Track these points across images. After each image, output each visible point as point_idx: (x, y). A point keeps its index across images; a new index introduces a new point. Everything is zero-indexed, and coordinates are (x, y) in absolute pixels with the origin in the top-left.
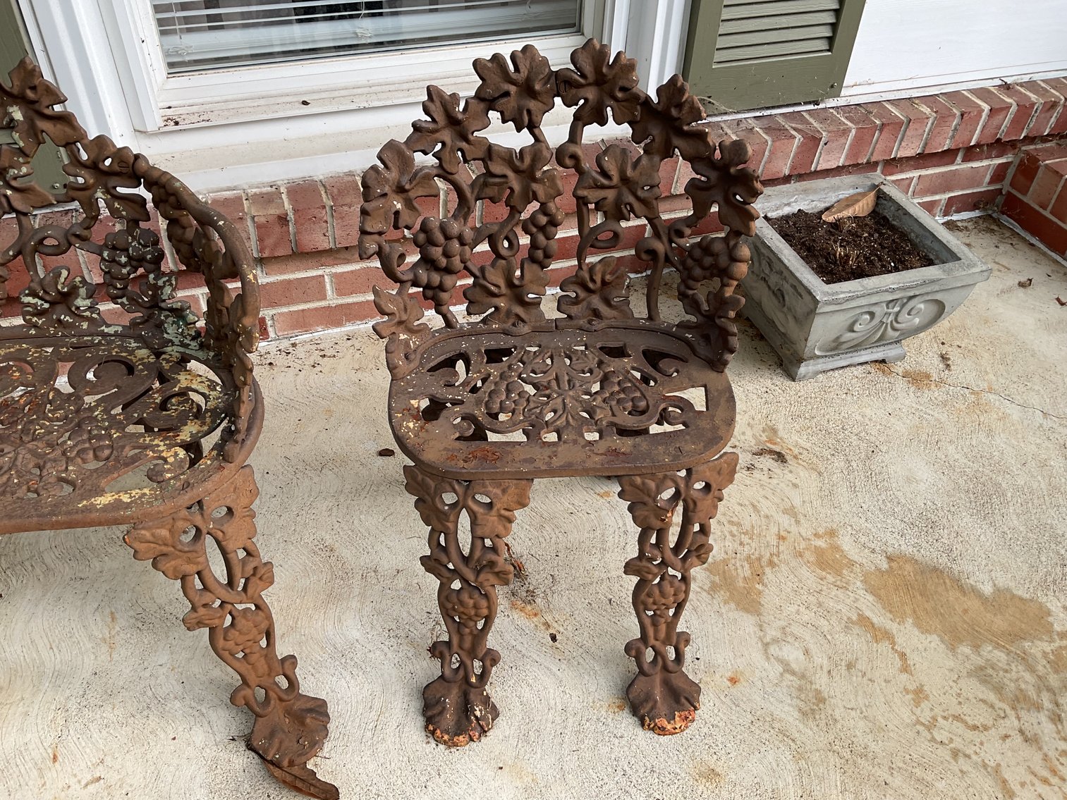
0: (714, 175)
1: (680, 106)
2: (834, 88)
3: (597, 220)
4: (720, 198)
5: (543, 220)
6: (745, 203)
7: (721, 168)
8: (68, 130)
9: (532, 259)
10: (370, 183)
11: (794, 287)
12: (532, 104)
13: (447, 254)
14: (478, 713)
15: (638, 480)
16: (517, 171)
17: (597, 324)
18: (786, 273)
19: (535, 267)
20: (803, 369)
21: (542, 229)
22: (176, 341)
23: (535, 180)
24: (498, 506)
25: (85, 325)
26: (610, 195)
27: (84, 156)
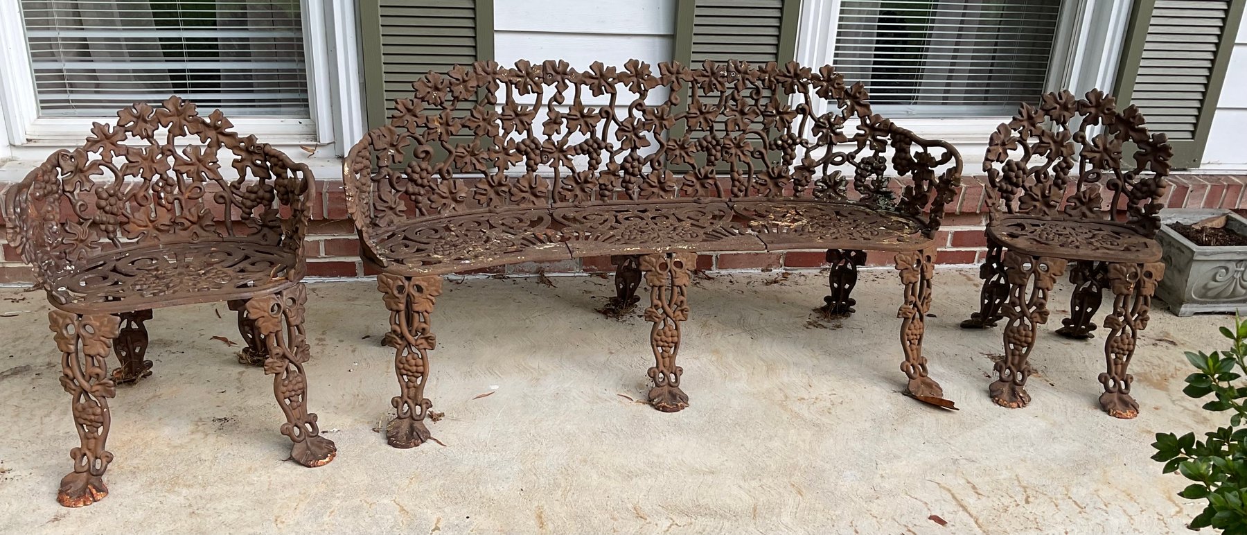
0: (1149, 149)
1: (1134, 117)
2: (1196, 162)
3: (1089, 167)
4: (1152, 159)
5: (1064, 165)
6: (1165, 160)
7: (1153, 146)
8: (866, 111)
9: (1056, 184)
10: (994, 138)
11: (1179, 249)
12: (1066, 113)
13: (1017, 177)
14: (1021, 395)
15: (1118, 266)
16: (1055, 142)
17: (1084, 219)
18: (1173, 242)
19: (1056, 189)
20: (1183, 309)
21: (1062, 169)
22: (883, 207)
23: (1063, 146)
24: (1051, 271)
25: (839, 199)
26: (1098, 155)
27: (868, 122)
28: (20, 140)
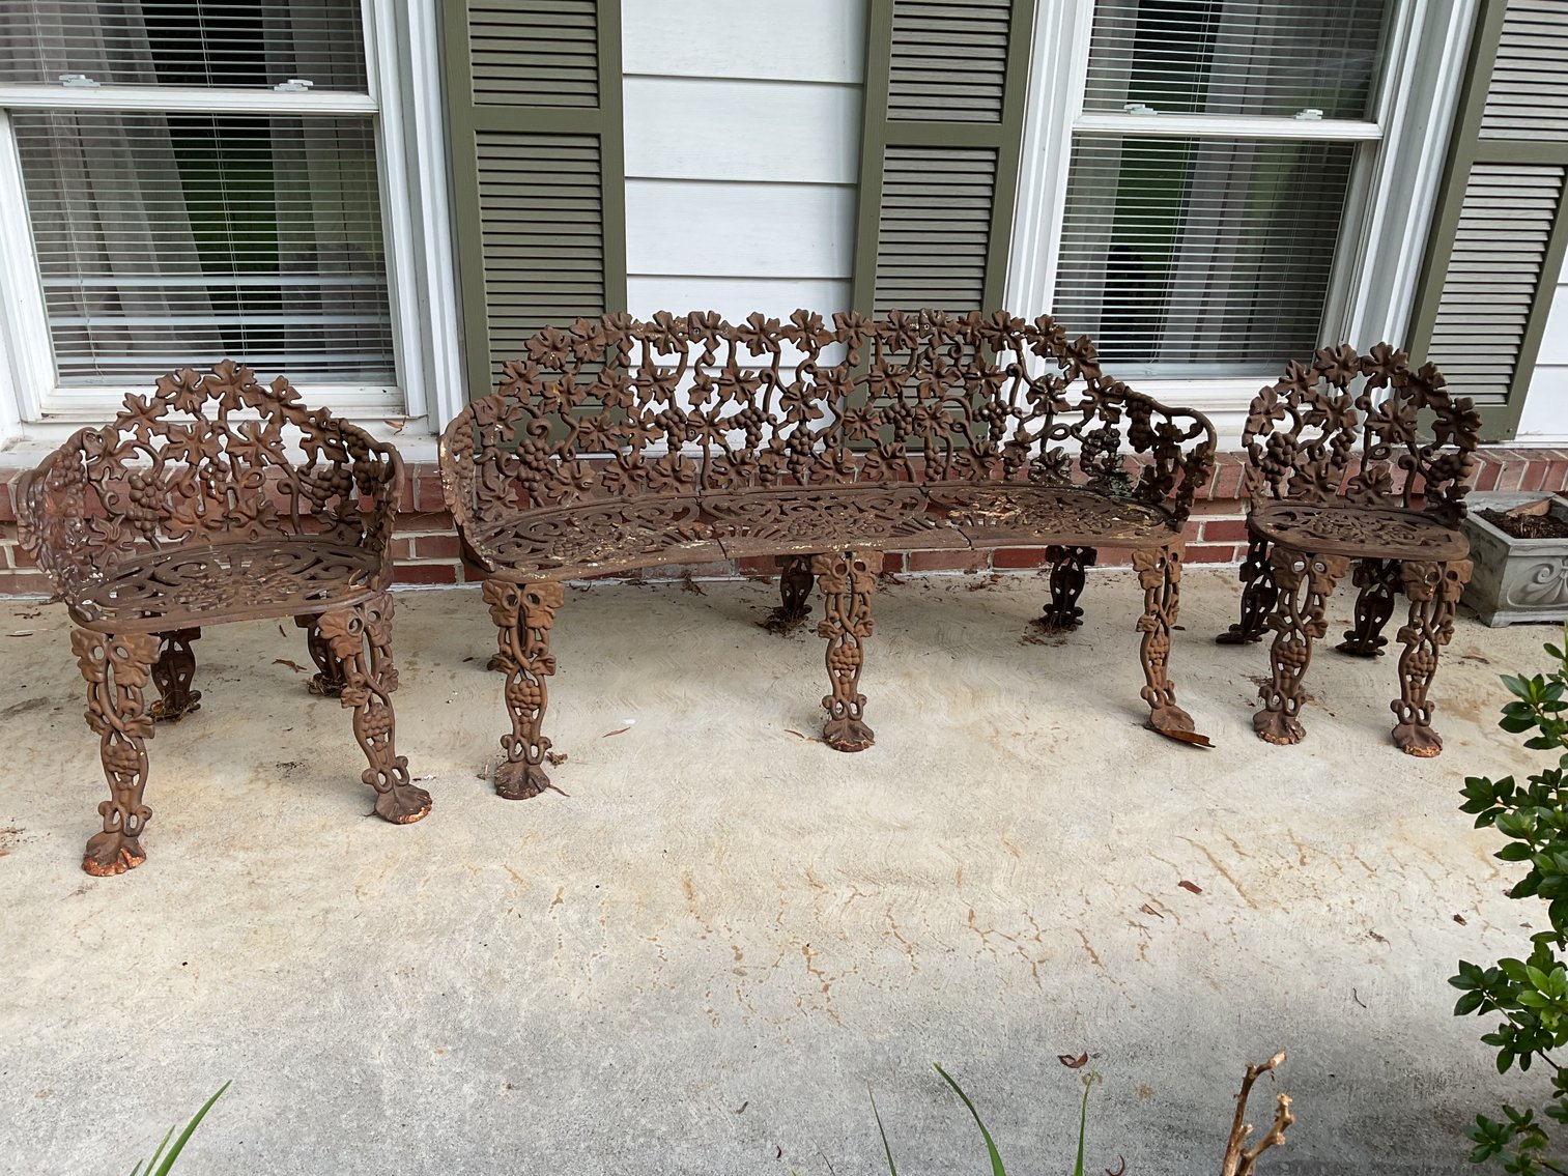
0: (1451, 417)
1: (1432, 378)
2: (1511, 433)
3: (1375, 440)
4: (1455, 430)
5: (1345, 438)
6: (1471, 431)
7: (1457, 413)
8: (1094, 371)
9: (1334, 462)
10: (1256, 404)
11: (1490, 542)
12: (1346, 373)
13: (1285, 453)
14: (1293, 728)
15: (1414, 565)
16: (1332, 409)
17: (1371, 507)
18: (1483, 534)
19: (1335, 468)
20: (1496, 618)
21: (1342, 444)
22: (1117, 492)
23: (1343, 415)
24: (1329, 572)
25: (1062, 482)
26: (1386, 426)
27: (1097, 385)
28: (34, 415)
